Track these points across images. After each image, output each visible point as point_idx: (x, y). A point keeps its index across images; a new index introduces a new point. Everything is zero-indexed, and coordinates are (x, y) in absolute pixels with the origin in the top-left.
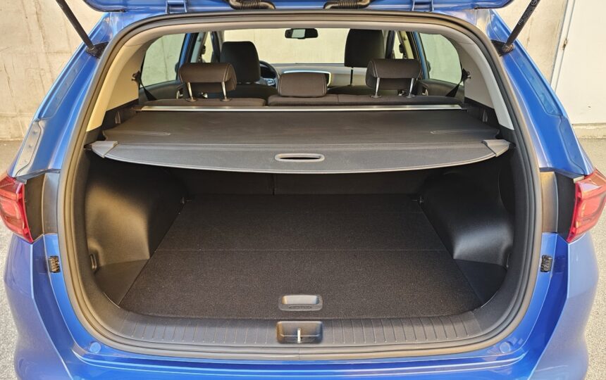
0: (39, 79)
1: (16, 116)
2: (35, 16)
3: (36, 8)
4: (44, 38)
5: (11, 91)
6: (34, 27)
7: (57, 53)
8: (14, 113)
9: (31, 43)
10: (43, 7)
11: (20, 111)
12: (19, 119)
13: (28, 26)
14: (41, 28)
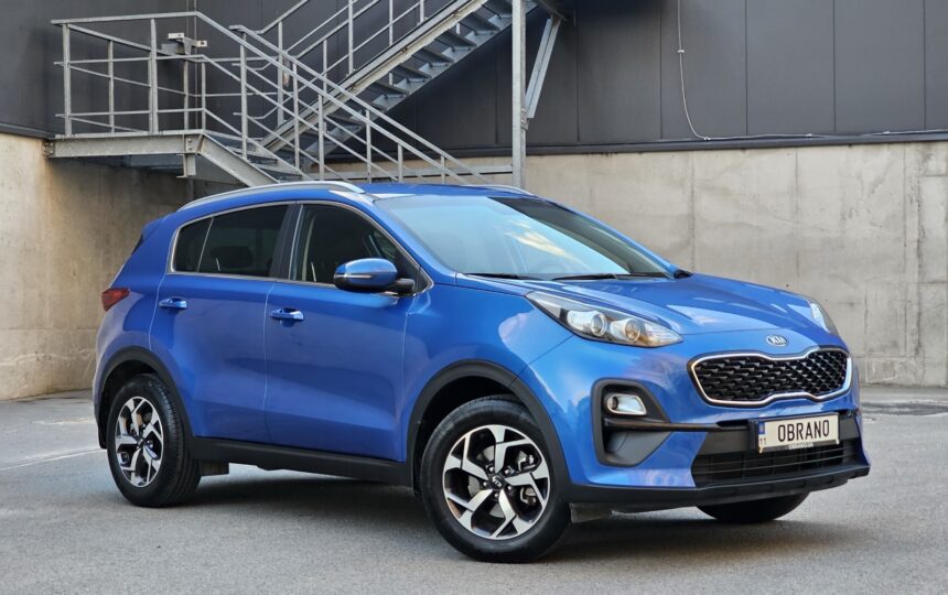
0: (903, 312)
1: (864, 357)
2: (915, 245)
3: (919, 234)
4: (920, 266)
5: (866, 326)
6: (912, 255)
7: (934, 282)
8: (863, 353)
9: (904, 271)
10: (927, 234)
11: (871, 350)
12: (866, 360)
13: (905, 254)
14: (919, 255)
